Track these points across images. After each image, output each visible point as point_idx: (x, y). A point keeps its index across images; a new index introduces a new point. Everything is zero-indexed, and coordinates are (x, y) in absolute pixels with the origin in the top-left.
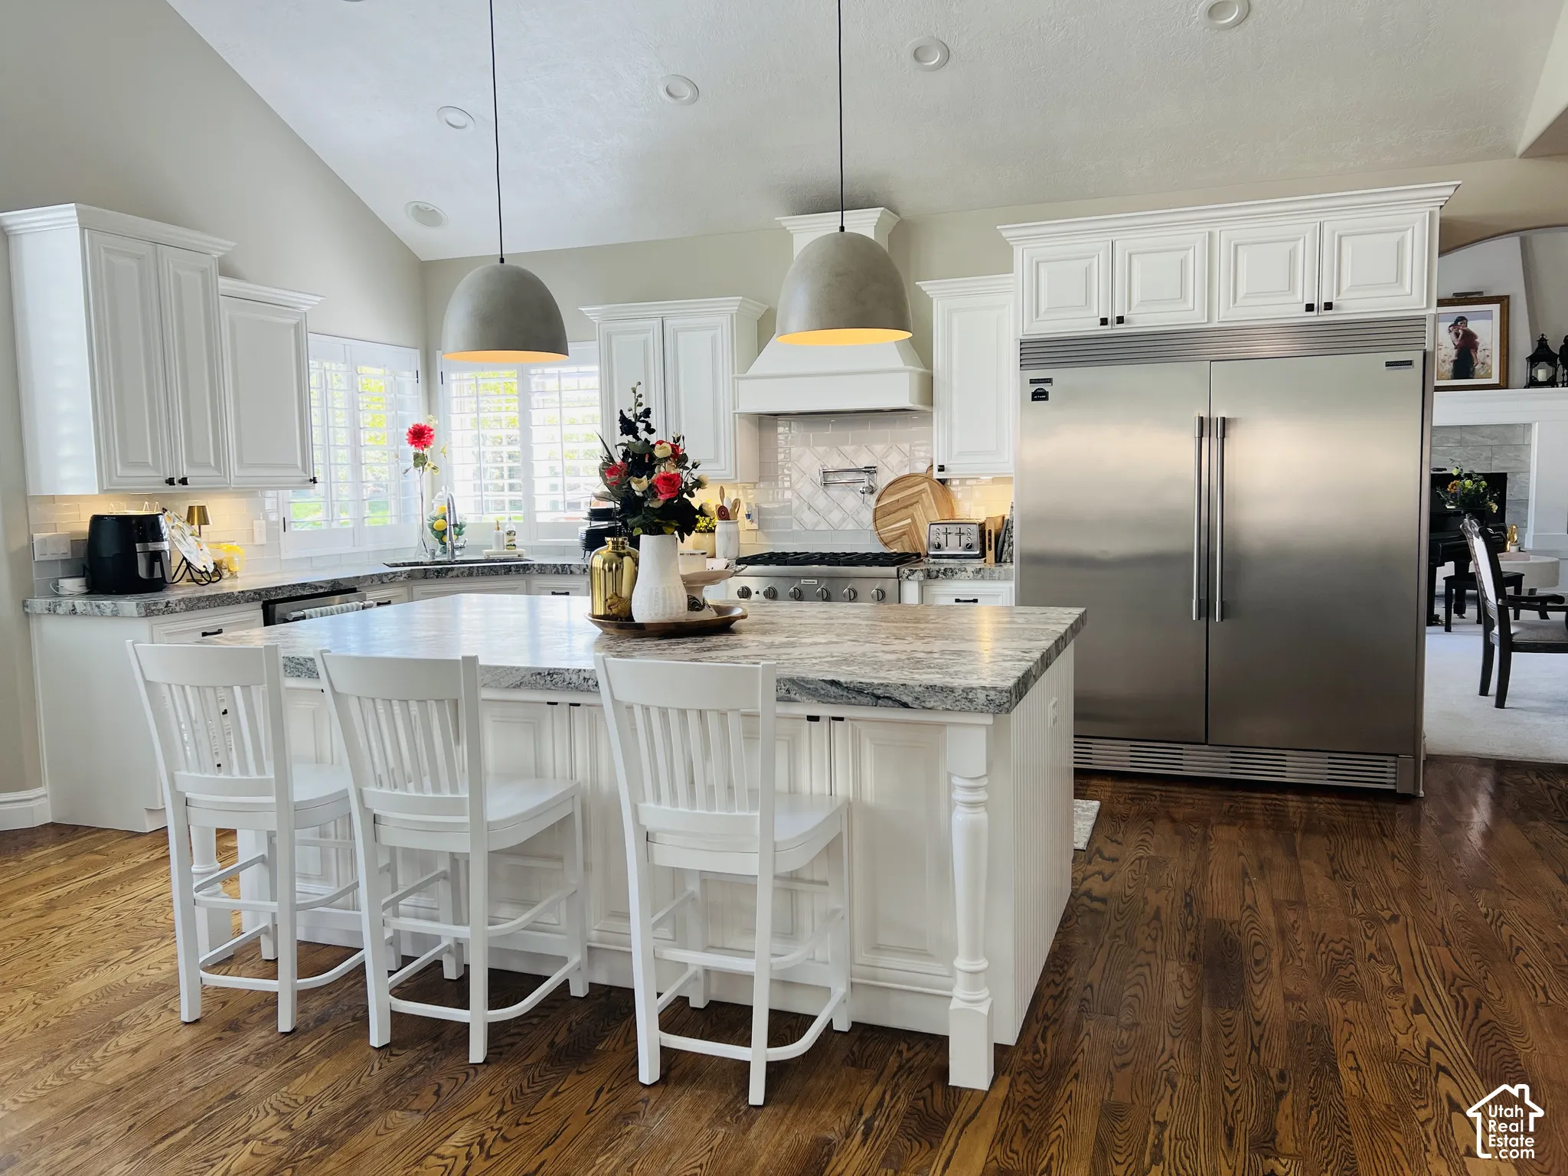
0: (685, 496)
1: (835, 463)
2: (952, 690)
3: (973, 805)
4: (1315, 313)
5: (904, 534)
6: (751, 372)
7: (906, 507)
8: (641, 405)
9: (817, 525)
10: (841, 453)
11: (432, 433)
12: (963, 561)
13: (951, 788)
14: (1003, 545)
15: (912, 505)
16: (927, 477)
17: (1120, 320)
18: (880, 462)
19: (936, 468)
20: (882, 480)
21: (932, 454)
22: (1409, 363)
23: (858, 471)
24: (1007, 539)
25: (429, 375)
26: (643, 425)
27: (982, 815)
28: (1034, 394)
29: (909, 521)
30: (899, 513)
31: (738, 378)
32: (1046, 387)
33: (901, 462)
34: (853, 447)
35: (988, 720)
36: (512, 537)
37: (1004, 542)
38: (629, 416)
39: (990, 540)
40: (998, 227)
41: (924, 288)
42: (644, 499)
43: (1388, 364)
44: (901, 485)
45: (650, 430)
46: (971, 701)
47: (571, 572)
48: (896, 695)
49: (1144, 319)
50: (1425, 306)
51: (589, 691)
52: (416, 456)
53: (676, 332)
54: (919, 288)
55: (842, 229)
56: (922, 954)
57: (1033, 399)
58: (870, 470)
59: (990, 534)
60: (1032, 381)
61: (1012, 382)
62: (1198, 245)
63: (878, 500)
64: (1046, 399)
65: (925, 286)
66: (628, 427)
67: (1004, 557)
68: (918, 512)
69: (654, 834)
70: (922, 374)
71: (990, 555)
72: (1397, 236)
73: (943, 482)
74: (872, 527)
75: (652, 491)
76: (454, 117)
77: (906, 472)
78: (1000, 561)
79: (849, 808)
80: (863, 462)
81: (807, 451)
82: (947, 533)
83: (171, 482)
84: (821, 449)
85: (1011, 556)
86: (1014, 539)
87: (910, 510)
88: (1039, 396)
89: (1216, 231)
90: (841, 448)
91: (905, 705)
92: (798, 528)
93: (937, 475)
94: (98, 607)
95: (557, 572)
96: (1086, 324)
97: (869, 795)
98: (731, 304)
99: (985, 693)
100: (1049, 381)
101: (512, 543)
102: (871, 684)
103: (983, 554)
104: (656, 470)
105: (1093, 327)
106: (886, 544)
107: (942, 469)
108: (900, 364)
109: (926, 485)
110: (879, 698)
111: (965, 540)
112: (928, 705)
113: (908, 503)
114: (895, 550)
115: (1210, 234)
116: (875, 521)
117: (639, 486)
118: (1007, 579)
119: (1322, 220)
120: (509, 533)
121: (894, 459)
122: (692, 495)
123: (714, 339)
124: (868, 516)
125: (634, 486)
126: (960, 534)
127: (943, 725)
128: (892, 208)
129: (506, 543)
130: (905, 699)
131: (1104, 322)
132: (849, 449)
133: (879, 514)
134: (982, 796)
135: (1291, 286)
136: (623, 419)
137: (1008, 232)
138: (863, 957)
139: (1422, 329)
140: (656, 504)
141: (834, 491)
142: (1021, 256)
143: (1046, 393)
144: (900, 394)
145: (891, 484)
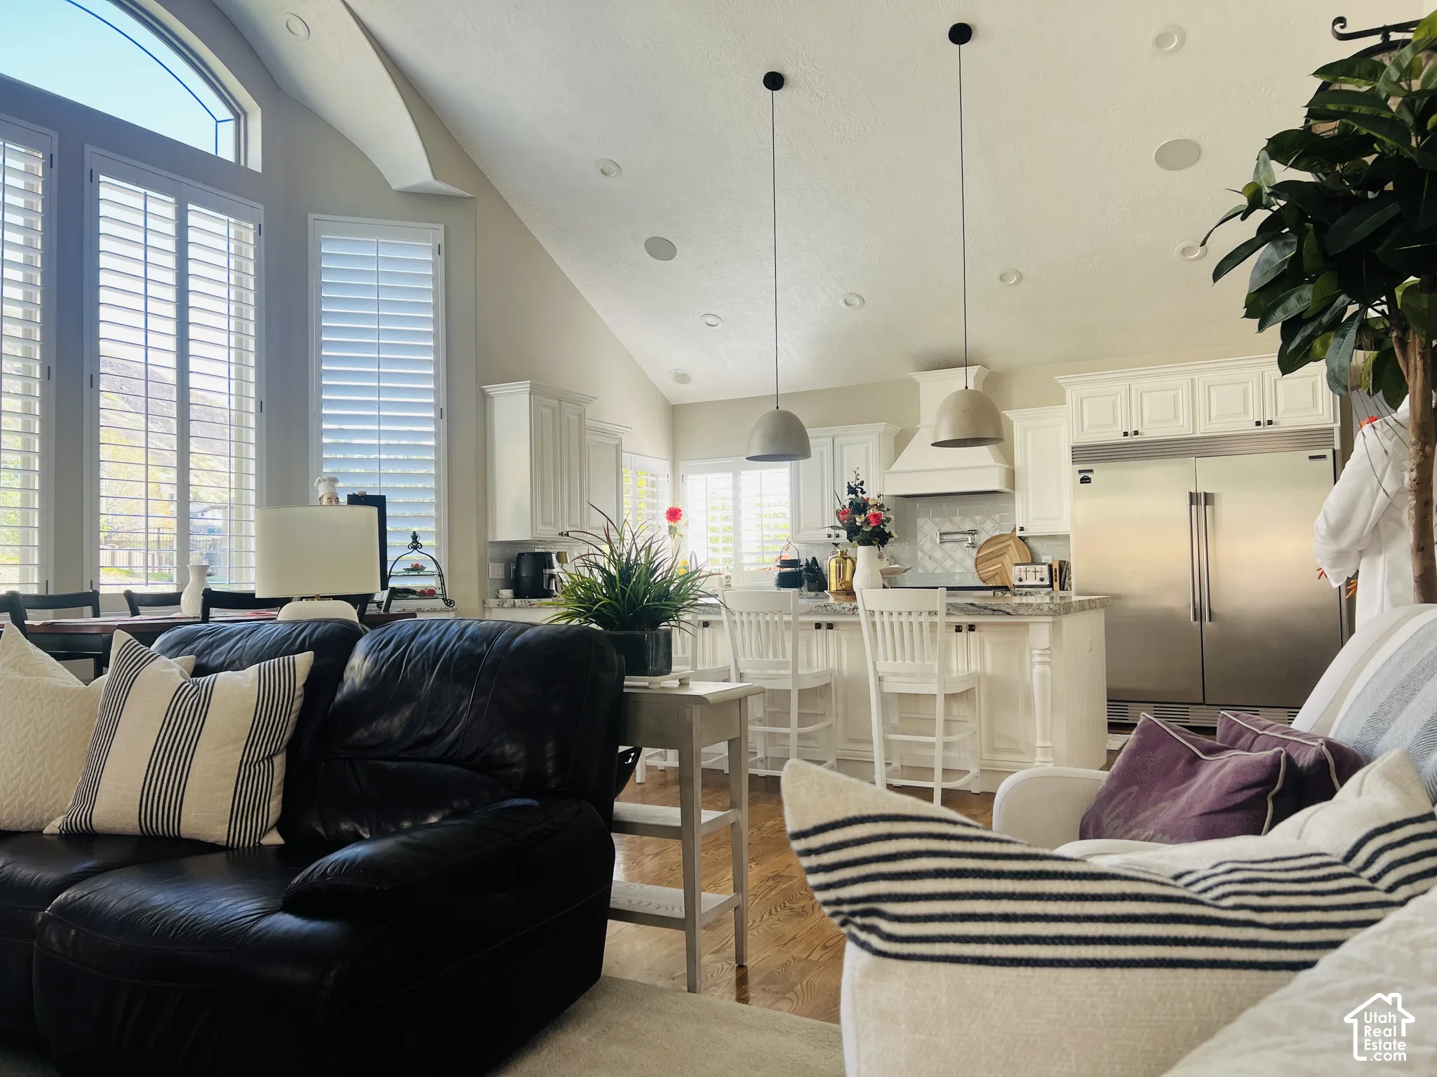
0: (882, 526)
1: (948, 527)
2: (1031, 605)
3: (1042, 663)
4: (1262, 427)
5: (996, 574)
6: (893, 469)
7: (998, 556)
8: (858, 479)
9: (936, 569)
10: (951, 522)
11: (681, 513)
12: (1038, 589)
13: (1032, 656)
14: (1065, 579)
15: (1001, 555)
16: (1012, 536)
17: (1136, 433)
18: (979, 527)
19: (1018, 529)
20: (982, 538)
21: (1015, 522)
22: (1324, 457)
23: (964, 533)
24: (1067, 574)
25: (676, 477)
26: (859, 490)
27: (1047, 668)
28: (1081, 479)
29: (1000, 565)
30: (993, 560)
31: (884, 473)
32: (1089, 475)
33: (994, 527)
34: (958, 516)
35: (1050, 619)
37: (1066, 577)
38: (852, 485)
39: (1056, 576)
40: (1056, 378)
41: (1007, 415)
42: (861, 527)
43: (1311, 458)
44: (994, 542)
45: (863, 492)
46: (1041, 610)
48: (1004, 609)
49: (1152, 432)
50: (1332, 421)
51: (845, 614)
52: (670, 528)
53: (842, 446)
54: (1004, 415)
55: (966, 388)
56: (1019, 752)
57: (1081, 483)
58: (973, 532)
59: (1056, 572)
60: (1080, 472)
61: (1069, 472)
62: (1184, 387)
63: (978, 552)
64: (1090, 482)
65: (1007, 413)
66: (852, 490)
67: (1066, 587)
68: (1006, 559)
69: (883, 677)
70: (1008, 469)
71: (1056, 585)
72: (1312, 379)
73: (1022, 538)
74: (974, 570)
75: (867, 522)
76: (711, 320)
77: (997, 533)
78: (1063, 590)
79: (977, 677)
80: (968, 526)
81: (929, 522)
82: (1026, 571)
83: (561, 534)
84: (938, 519)
85: (1070, 586)
86: (1072, 575)
87: (1001, 558)
88: (1085, 480)
89: (1196, 377)
90: (953, 519)
91: (1009, 614)
92: (923, 572)
93: (1018, 533)
96: (1113, 435)
97: (989, 671)
98: (880, 427)
99: (1048, 605)
100: (1091, 471)
101: (728, 584)
102: (991, 604)
103: (1051, 586)
104: (868, 512)
105: (1118, 438)
106: (984, 581)
107: (1022, 529)
108: (993, 462)
109: (1011, 542)
110: (995, 610)
111: (1039, 576)
112: (1019, 613)
113: (1000, 553)
114: (991, 585)
115: (1193, 380)
116: (976, 566)
117: (859, 520)
119: (1263, 370)
120: (727, 577)
121: (989, 525)
122: (885, 526)
123: (867, 449)
124: (970, 563)
125: (857, 519)
126: (1035, 572)
127: (1027, 624)
128: (984, 365)
129: (724, 584)
130: (1008, 610)
131: (1126, 434)
132: (957, 519)
133: (979, 561)
134: (1047, 659)
135: (1246, 411)
136: (849, 487)
137: (1061, 379)
138: (986, 755)
139: (1331, 435)
140: (868, 529)
141: (947, 546)
142: (1070, 394)
143: (1089, 479)
144: (994, 482)
145: (988, 541)
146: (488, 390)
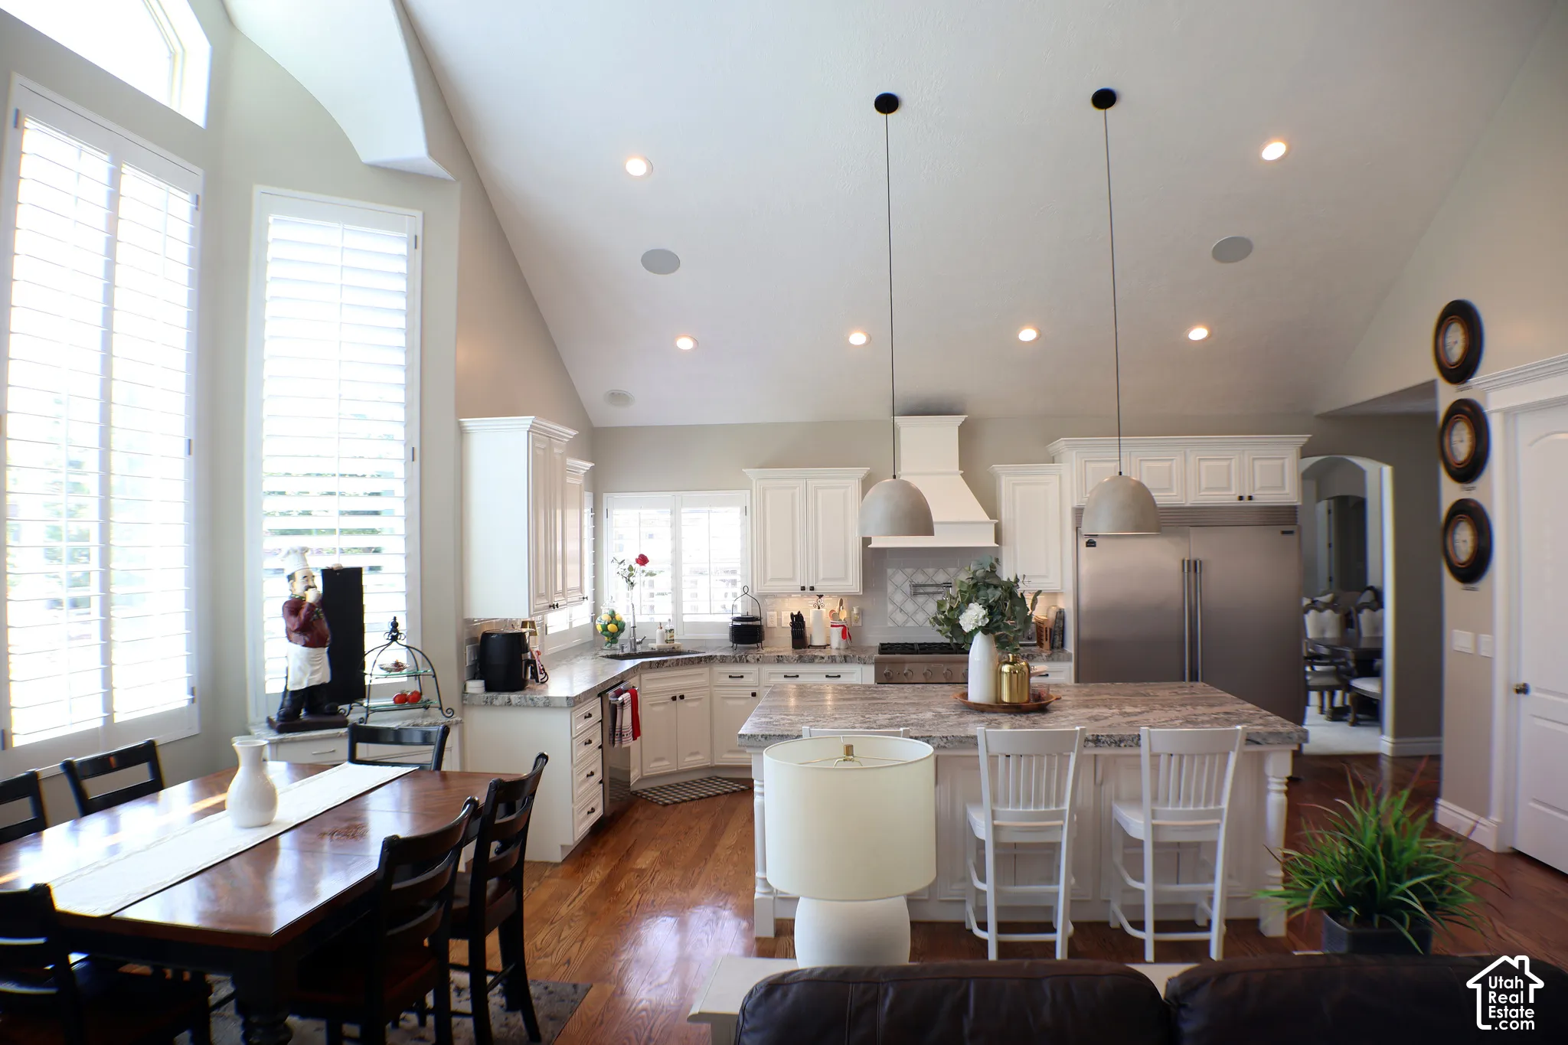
1: (920, 579)
3: (1280, 791)
4: (1243, 501)
9: (906, 622)
13: (1266, 783)
18: (953, 580)
22: (1292, 532)
23: (937, 585)
25: (597, 511)
28: (1087, 543)
32: (1095, 539)
34: (933, 569)
36: (672, 634)
43: (1283, 532)
47: (747, 661)
50: (1297, 500)
53: (817, 490)
55: (1120, 473)
57: (1087, 546)
58: (947, 585)
60: (1087, 536)
61: (1070, 534)
62: (1178, 458)
64: (1095, 546)
65: (996, 467)
70: (996, 524)
72: (1281, 461)
80: (941, 578)
81: (899, 571)
83: (552, 606)
84: (909, 571)
88: (1090, 543)
89: (1188, 450)
90: (925, 571)
91: (1258, 743)
92: (892, 626)
94: (532, 700)
95: (736, 661)
100: (1096, 535)
101: (672, 638)
115: (1185, 453)
118: (1069, 660)
120: (670, 631)
123: (845, 495)
129: (667, 638)
130: (1259, 740)
132: (931, 571)
134: (1285, 788)
135: (1229, 486)
139: (1296, 513)
141: (921, 599)
143: (1094, 542)
146: (465, 424)
